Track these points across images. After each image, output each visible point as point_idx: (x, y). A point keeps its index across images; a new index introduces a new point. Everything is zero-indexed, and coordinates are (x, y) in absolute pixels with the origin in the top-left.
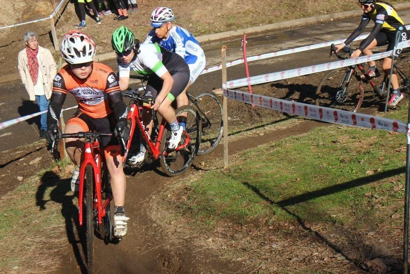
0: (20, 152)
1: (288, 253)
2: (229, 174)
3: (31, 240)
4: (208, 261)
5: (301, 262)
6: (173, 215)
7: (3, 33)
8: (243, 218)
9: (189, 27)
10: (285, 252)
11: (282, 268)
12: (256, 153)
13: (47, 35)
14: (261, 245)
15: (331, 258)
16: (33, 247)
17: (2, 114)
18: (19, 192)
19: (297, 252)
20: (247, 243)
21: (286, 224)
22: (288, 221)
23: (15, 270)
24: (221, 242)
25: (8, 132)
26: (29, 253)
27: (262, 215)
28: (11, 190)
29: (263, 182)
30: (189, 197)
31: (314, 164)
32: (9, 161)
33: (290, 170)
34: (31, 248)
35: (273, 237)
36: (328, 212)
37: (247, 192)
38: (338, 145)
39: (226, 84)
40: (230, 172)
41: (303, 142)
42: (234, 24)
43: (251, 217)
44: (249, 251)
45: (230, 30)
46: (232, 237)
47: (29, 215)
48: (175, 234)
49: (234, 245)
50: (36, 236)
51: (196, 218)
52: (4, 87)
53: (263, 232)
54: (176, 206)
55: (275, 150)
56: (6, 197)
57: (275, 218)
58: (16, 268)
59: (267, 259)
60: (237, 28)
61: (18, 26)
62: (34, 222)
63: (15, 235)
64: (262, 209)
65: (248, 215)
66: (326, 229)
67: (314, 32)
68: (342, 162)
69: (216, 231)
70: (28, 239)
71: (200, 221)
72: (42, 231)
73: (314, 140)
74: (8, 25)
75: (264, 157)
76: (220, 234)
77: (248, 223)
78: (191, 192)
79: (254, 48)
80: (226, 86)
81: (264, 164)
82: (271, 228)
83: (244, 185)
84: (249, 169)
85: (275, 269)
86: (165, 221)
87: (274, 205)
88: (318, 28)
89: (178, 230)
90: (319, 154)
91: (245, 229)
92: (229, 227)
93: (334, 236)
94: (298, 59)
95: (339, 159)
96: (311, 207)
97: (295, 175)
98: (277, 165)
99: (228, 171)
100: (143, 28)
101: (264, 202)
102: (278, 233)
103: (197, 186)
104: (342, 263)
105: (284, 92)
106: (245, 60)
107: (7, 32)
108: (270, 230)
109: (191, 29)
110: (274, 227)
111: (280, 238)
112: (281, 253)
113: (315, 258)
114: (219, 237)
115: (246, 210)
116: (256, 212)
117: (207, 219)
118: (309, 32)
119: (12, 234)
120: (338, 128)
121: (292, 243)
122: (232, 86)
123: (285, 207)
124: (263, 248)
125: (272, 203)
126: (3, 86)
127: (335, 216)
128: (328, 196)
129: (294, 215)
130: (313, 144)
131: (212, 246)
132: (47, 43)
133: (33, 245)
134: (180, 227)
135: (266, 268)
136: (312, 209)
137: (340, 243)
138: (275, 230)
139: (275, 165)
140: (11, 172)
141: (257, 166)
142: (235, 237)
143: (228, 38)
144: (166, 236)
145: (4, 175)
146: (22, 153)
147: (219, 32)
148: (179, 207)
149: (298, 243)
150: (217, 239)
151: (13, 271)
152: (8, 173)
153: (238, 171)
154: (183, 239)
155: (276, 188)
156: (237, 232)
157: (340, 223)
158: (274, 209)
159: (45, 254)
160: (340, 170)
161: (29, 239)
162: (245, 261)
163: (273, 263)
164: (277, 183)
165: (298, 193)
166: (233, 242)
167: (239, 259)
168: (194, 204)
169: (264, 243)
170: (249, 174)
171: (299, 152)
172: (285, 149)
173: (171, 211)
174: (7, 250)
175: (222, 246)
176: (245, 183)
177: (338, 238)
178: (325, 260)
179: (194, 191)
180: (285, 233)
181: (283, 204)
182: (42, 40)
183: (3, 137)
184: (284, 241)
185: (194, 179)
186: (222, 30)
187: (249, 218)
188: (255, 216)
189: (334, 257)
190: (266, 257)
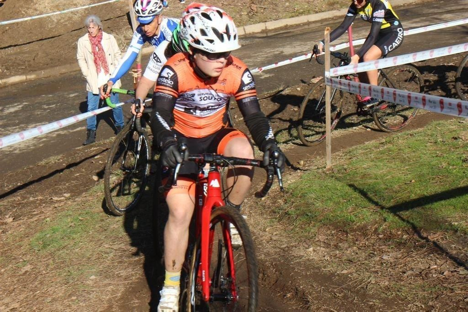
0: (95, 148)
1: (402, 265)
2: (332, 174)
3: (109, 246)
4: (308, 273)
5: (417, 276)
6: (268, 221)
7: (76, 15)
8: (349, 225)
9: (285, 6)
10: (398, 265)
11: (394, 282)
12: (364, 151)
13: (125, 17)
14: (370, 256)
15: (452, 272)
16: (111, 255)
17: (76, 105)
18: (95, 193)
19: (412, 265)
20: (353, 253)
21: (399, 233)
22: (401, 229)
23: (92, 280)
24: (323, 252)
25: (82, 126)
26: (107, 261)
27: (371, 222)
28: (86, 191)
29: (372, 184)
30: (286, 200)
31: (432, 163)
32: (83, 158)
33: (403, 170)
34: (109, 256)
35: (383, 247)
36: (449, 219)
37: (353, 196)
38: (460, 142)
39: (329, 71)
40: (333, 173)
41: (419, 139)
42: (338, 3)
43: (358, 224)
44: (355, 263)
45: (332, 10)
46: (336, 247)
47: (106, 219)
48: (270, 242)
49: (338, 256)
50: (114, 242)
51: (295, 224)
52: (78, 76)
53: (372, 241)
54: (271, 210)
55: (385, 147)
56: (80, 199)
57: (386, 225)
58: (93, 277)
59: (376, 272)
60: (341, 7)
61: (92, 7)
62: (112, 227)
63: (91, 241)
64: (371, 215)
65: (354, 221)
66: (446, 238)
67: (432, 11)
68: (465, 162)
69: (317, 239)
70: (105, 245)
71: (299, 228)
72: (121, 237)
73: (431, 135)
74: (81, 6)
75: (372, 156)
76: (322, 243)
77: (355, 231)
78: (288, 194)
79: (361, 30)
80: (329, 74)
81: (373, 163)
82: (381, 236)
83: (349, 188)
84: (356, 169)
85: (387, 283)
86: (259, 228)
87: (384, 210)
88: (435, 5)
89: (274, 238)
90: (438, 152)
91: (351, 237)
92: (332, 235)
93: (455, 247)
94: (412, 42)
95: (461, 158)
96: (429, 213)
97: (409, 176)
98: (387, 165)
99: (330, 172)
100: (232, 8)
101: (373, 206)
102: (390, 243)
103: (295, 188)
104: (465, 277)
105: (395, 81)
106: (351, 44)
107: (81, 14)
108: (381, 239)
109: (287, 9)
110: (385, 235)
111: (392, 248)
112: (393, 266)
113: (434, 271)
114: (320, 247)
115: (352, 216)
116: (364, 219)
117: (307, 226)
118: (426, 11)
119: (88, 240)
120: (459, 122)
121: (406, 254)
122: (336, 73)
123: (398, 213)
124: (372, 259)
125: (382, 208)
126: (76, 74)
127: (456, 223)
128: (448, 200)
129: (408, 222)
130: (429, 141)
131: (312, 256)
132: (125, 25)
133: (111, 252)
134: (276, 235)
135: (376, 282)
136: (428, 215)
137: (462, 255)
138: (386, 239)
139: (386, 164)
140: (86, 171)
141: (365, 166)
142: (340, 247)
143: (330, 18)
144: (260, 244)
145: (78, 174)
146: (97, 149)
147: (320, 12)
148: (275, 212)
149: (414, 254)
150: (318, 248)
151: (89, 281)
152: (83, 172)
153: (342, 171)
154: (279, 248)
155: (386, 191)
156: (341, 240)
157: (463, 232)
158: (385, 215)
159: (125, 263)
160: (462, 171)
161: (107, 246)
162: (351, 274)
163: (384, 276)
164: (387, 186)
165: (413, 197)
166: (338, 252)
167: (345, 272)
168: (292, 209)
169: (373, 254)
170: (356, 175)
171: (414, 150)
172: (397, 146)
173: (265, 216)
174: (83, 258)
175: (324, 256)
176: (351, 186)
177: (460, 249)
178: (445, 274)
179: (291, 194)
180: (398, 242)
181: (395, 209)
182: (119, 22)
183: (76, 132)
184: (396, 251)
185: (292, 181)
186: (323, 9)
187: (355, 225)
188: (363, 222)
189: (456, 271)
190: (376, 270)
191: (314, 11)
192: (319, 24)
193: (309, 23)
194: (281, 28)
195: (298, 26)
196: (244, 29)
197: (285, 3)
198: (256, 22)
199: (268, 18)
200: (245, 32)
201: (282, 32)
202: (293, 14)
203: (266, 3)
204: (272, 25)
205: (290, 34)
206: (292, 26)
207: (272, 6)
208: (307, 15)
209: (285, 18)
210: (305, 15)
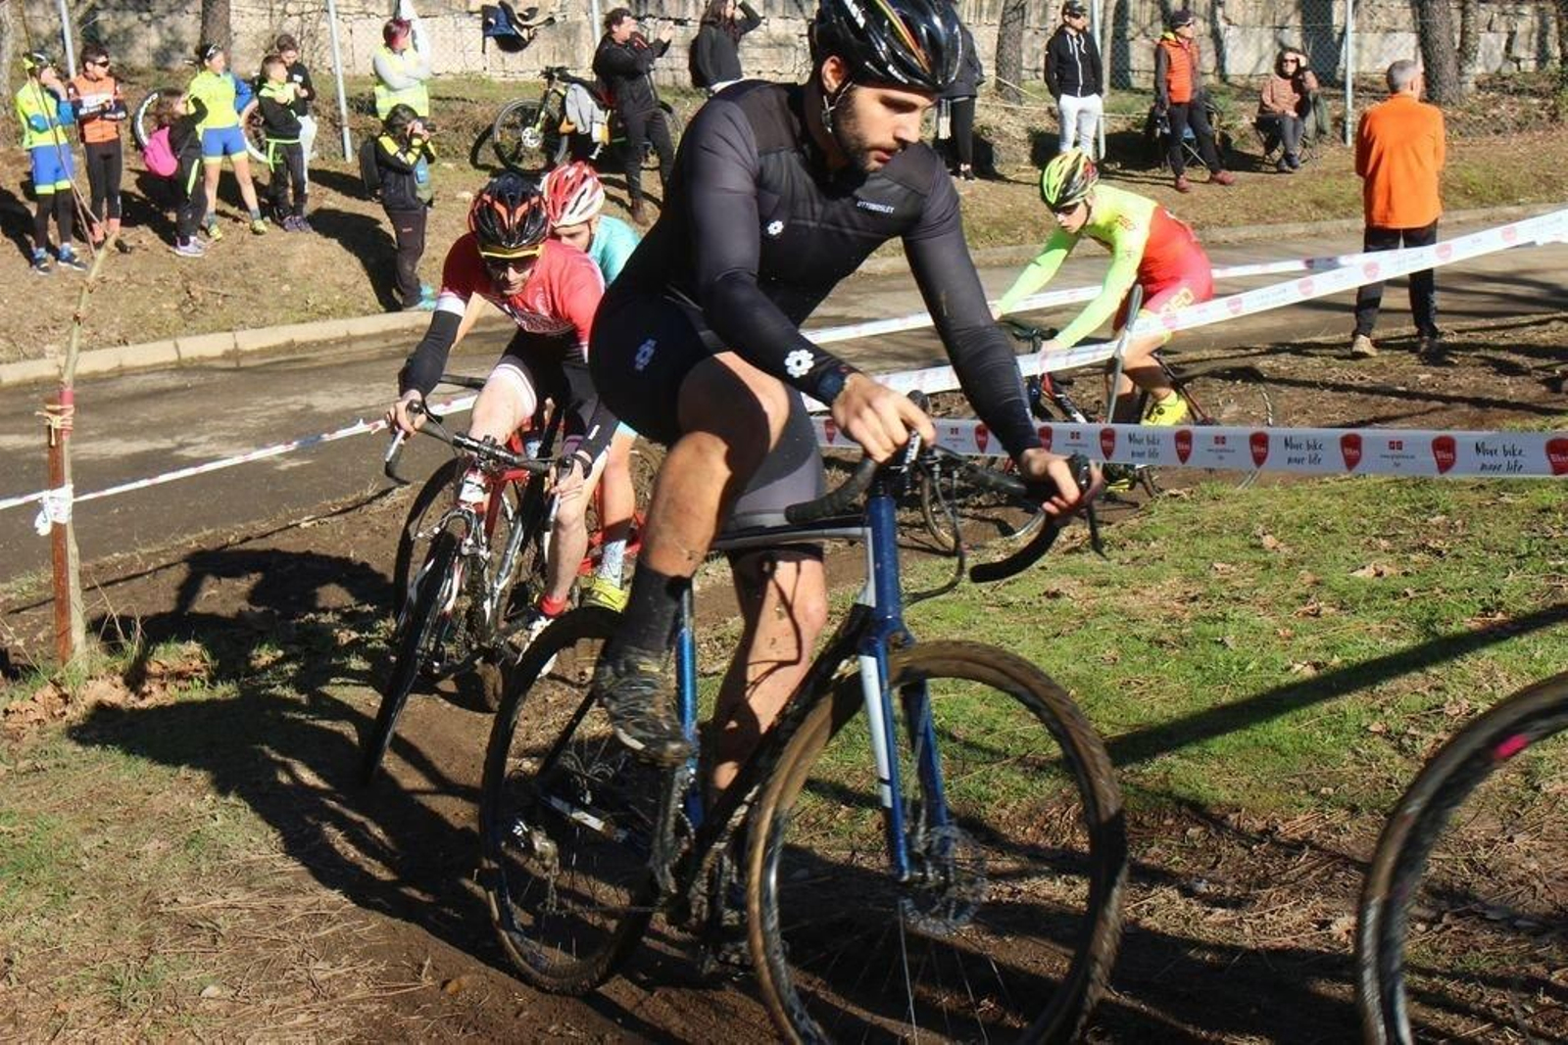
191: (360, 310)
192: (379, 344)
193: (349, 340)
194: (276, 350)
195: (322, 344)
196: (177, 347)
197: (280, 286)
198: (204, 331)
199: (236, 321)
200: (179, 353)
201: (283, 358)
202: (304, 314)
203: (228, 282)
204: (251, 340)
205: (305, 366)
206: (305, 346)
207: (243, 291)
208: (341, 318)
209: (284, 322)
210: (335, 318)
